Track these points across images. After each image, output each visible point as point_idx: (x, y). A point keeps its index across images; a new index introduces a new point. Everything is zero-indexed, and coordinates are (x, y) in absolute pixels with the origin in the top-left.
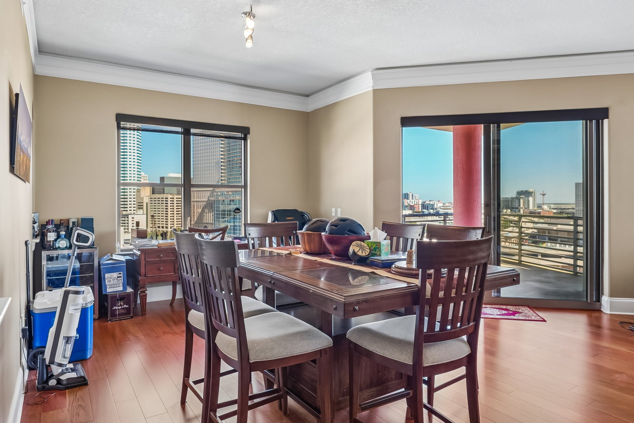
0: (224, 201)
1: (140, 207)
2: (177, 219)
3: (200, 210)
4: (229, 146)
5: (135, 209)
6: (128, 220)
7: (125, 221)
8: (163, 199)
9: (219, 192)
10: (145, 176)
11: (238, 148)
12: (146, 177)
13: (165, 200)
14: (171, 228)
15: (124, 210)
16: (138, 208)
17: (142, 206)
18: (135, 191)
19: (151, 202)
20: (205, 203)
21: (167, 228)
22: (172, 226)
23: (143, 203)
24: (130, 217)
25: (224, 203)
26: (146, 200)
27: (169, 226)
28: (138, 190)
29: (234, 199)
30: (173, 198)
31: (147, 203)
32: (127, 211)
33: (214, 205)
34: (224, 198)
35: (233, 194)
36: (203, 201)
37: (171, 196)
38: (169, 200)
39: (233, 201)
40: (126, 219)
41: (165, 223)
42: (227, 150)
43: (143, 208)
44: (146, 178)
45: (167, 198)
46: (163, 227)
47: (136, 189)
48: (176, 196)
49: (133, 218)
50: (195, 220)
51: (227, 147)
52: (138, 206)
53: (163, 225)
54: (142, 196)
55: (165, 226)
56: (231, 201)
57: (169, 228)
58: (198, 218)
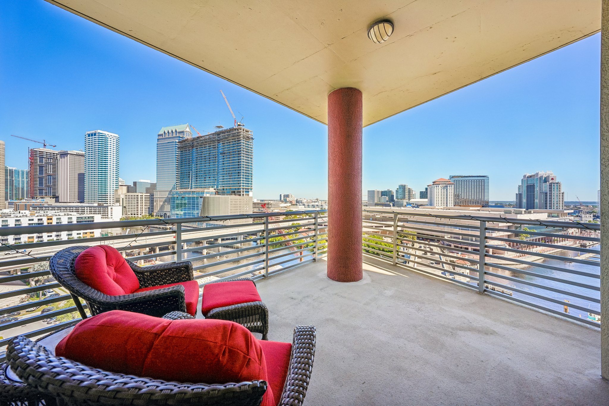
0: (177, 197)
1: (118, 201)
2: (145, 209)
3: (162, 203)
4: (182, 164)
5: (114, 202)
6: (108, 210)
8: (135, 196)
9: (175, 192)
11: (188, 165)
13: (136, 196)
14: (141, 215)
15: (105, 203)
16: (116, 202)
18: (114, 190)
19: (126, 198)
21: (137, 214)
22: (141, 213)
23: (120, 198)
24: (109, 208)
26: (122, 196)
28: (116, 190)
29: (184, 196)
30: (142, 196)
31: (123, 199)
32: (107, 203)
33: (171, 200)
34: (178, 196)
35: (184, 193)
36: (164, 198)
37: (141, 194)
38: (139, 196)
40: (106, 209)
41: (136, 211)
42: (180, 166)
44: (124, 182)
45: (138, 196)
46: (135, 214)
48: (144, 194)
49: (111, 208)
50: (158, 210)
51: (180, 164)
52: (116, 200)
53: (134, 213)
54: (119, 194)
55: (136, 213)
56: (182, 197)
57: (139, 214)
58: (160, 209)
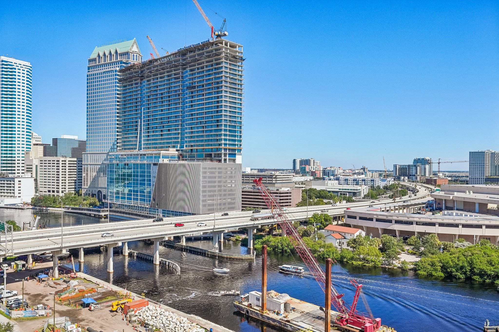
0: (118, 164)
1: (29, 170)
2: (69, 183)
3: (95, 174)
4: (125, 108)
5: (23, 171)
6: (14, 184)
7: (10, 184)
8: (54, 162)
9: (113, 155)
10: (38, 137)
11: (134, 110)
12: (40, 138)
13: (56, 162)
14: (62, 192)
15: (11, 173)
16: (27, 171)
17: (32, 168)
18: (23, 152)
19: (41, 165)
20: (99, 166)
21: (58, 192)
22: (64, 190)
23: (32, 165)
24: (16, 180)
25: (118, 167)
26: (36, 162)
27: (60, 190)
28: (27, 152)
29: (129, 162)
30: (65, 161)
31: (37, 166)
32: (15, 173)
33: (108, 169)
34: (118, 162)
35: (128, 158)
36: (98, 165)
37: (63, 159)
38: (61, 162)
39: (128, 164)
40: (12, 182)
41: (56, 187)
42: (123, 112)
43: (32, 171)
44: (40, 140)
45: (58, 161)
46: (53, 191)
47: (25, 151)
48: (68, 159)
49: (20, 181)
50: (89, 185)
51: (123, 108)
52: (27, 168)
53: (53, 189)
54: (31, 158)
55: (55, 190)
56: (125, 164)
57: (60, 192)
58: (92, 183)
